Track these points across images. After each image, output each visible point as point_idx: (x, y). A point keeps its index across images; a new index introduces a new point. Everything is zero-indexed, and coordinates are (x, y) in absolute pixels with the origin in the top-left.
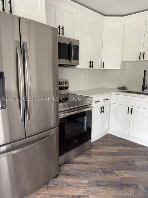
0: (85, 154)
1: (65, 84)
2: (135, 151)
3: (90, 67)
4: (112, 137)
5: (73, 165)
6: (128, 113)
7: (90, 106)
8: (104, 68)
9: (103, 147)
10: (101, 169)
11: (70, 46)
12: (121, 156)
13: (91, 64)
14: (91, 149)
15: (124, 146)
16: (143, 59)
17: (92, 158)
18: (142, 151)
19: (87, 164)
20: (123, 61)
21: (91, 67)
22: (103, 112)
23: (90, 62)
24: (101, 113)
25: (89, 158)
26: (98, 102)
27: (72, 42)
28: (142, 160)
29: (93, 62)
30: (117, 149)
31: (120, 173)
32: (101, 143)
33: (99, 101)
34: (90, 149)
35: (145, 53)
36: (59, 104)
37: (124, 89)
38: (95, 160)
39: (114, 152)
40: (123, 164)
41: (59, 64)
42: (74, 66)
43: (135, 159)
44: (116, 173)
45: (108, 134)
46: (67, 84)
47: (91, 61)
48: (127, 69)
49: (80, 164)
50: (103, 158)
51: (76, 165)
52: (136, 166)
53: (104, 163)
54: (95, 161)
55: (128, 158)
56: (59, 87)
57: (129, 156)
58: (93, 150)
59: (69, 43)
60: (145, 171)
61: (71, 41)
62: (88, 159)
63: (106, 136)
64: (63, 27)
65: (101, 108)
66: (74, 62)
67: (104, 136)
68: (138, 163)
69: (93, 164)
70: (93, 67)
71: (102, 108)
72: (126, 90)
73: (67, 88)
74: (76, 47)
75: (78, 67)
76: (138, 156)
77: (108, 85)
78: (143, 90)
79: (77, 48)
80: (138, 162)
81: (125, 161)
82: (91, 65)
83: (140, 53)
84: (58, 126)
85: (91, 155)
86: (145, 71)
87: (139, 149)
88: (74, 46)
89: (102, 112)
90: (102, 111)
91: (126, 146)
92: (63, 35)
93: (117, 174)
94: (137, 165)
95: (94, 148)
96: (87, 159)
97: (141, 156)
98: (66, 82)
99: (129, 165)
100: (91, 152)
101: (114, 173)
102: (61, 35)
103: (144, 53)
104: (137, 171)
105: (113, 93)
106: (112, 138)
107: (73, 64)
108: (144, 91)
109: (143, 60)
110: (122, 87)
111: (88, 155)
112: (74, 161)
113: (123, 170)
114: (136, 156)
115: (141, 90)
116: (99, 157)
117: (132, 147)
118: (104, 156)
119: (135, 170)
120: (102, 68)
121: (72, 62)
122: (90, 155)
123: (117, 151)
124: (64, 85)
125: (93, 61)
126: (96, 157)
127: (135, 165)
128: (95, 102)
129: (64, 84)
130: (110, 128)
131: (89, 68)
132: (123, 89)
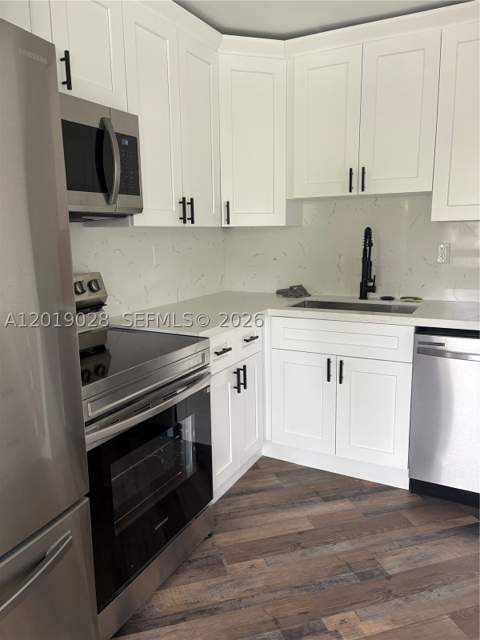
0: (195, 564)
1: (88, 292)
2: (365, 515)
3: (185, 222)
4: (277, 469)
5: (158, 630)
6: (329, 380)
7: (202, 372)
8: (231, 225)
9: (257, 518)
10: (273, 624)
11: (101, 134)
12: (330, 546)
13: (187, 207)
14: (215, 536)
15: (326, 500)
16: (363, 190)
17: (229, 577)
18: (388, 510)
19: (212, 611)
20: (295, 197)
21: (189, 222)
22: (245, 388)
23: (183, 202)
24: (239, 392)
25: (214, 581)
26: (225, 351)
27: (110, 120)
28: (401, 546)
29: (192, 203)
30: (308, 517)
31: (343, 621)
32: (244, 502)
33: (230, 349)
34: (210, 535)
35: (366, 170)
36: (83, 389)
37: (301, 296)
38: (239, 584)
39: (300, 533)
40: (342, 580)
41: (71, 213)
42: (124, 216)
43: (376, 549)
44: (330, 628)
45: (264, 460)
46: (99, 289)
47: (184, 199)
48: (304, 223)
49: (183, 619)
50: (269, 569)
51: (168, 629)
52: (389, 578)
53: (276, 591)
54: (243, 588)
55: (350, 548)
56: (77, 303)
57: (354, 538)
58: (222, 539)
59: (97, 125)
60: (423, 590)
61: (107, 116)
62: (215, 585)
63: (255, 467)
64: (67, 53)
65: (237, 372)
66: (122, 201)
67: (250, 469)
68: (392, 564)
69: (236, 605)
70: (193, 222)
71: (242, 372)
72: (307, 299)
73: (97, 306)
74: (127, 143)
75: (138, 220)
76: (383, 531)
77: (244, 284)
78: (363, 296)
79: (131, 147)
80: (388, 559)
81: (348, 564)
82: (188, 215)
83: (351, 170)
84: (87, 495)
85: (220, 563)
86: (368, 232)
87: (377, 501)
88: (120, 137)
89: (242, 386)
90: (242, 381)
91: (334, 498)
92: (69, 88)
93: (336, 631)
94: (390, 572)
95: (225, 531)
96: (209, 588)
97: (391, 529)
98: (94, 284)
99: (363, 577)
100: (219, 548)
101: (324, 630)
102: (63, 89)
103: (363, 169)
104: (396, 596)
105: (270, 311)
106: (278, 475)
107: (119, 211)
108: (366, 298)
109: (361, 193)
110: (291, 288)
111: (208, 565)
112: (157, 610)
113: (352, 605)
114: (374, 533)
115: (358, 296)
116: (252, 566)
117: (353, 497)
118: (270, 560)
119: (388, 595)
120: (225, 225)
121: (115, 203)
122: (214, 565)
123: (307, 526)
124: (87, 297)
125: (192, 200)
126: (241, 567)
127: (383, 572)
128: (218, 354)
129: (84, 292)
130: (268, 438)
131: (180, 224)
132: (296, 296)
